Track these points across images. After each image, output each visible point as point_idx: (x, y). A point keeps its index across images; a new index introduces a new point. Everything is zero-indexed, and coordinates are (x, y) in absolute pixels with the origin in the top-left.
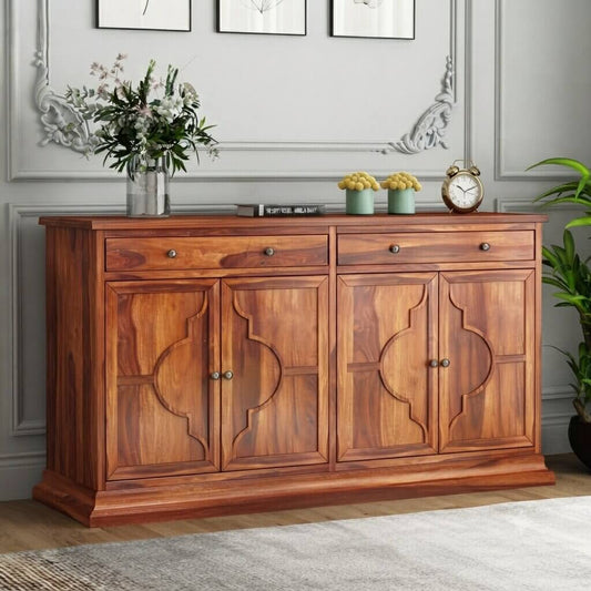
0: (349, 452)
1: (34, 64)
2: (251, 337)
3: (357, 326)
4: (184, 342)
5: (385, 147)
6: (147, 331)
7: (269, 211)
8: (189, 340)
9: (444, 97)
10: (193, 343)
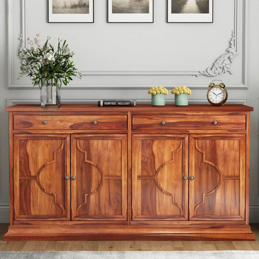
0: (138, 216)
1: (19, 39)
2: (86, 161)
3: (143, 158)
4: (52, 162)
5: (197, 73)
6: (34, 156)
7: (106, 103)
8: (55, 161)
9: (230, 49)
10: (57, 162)
